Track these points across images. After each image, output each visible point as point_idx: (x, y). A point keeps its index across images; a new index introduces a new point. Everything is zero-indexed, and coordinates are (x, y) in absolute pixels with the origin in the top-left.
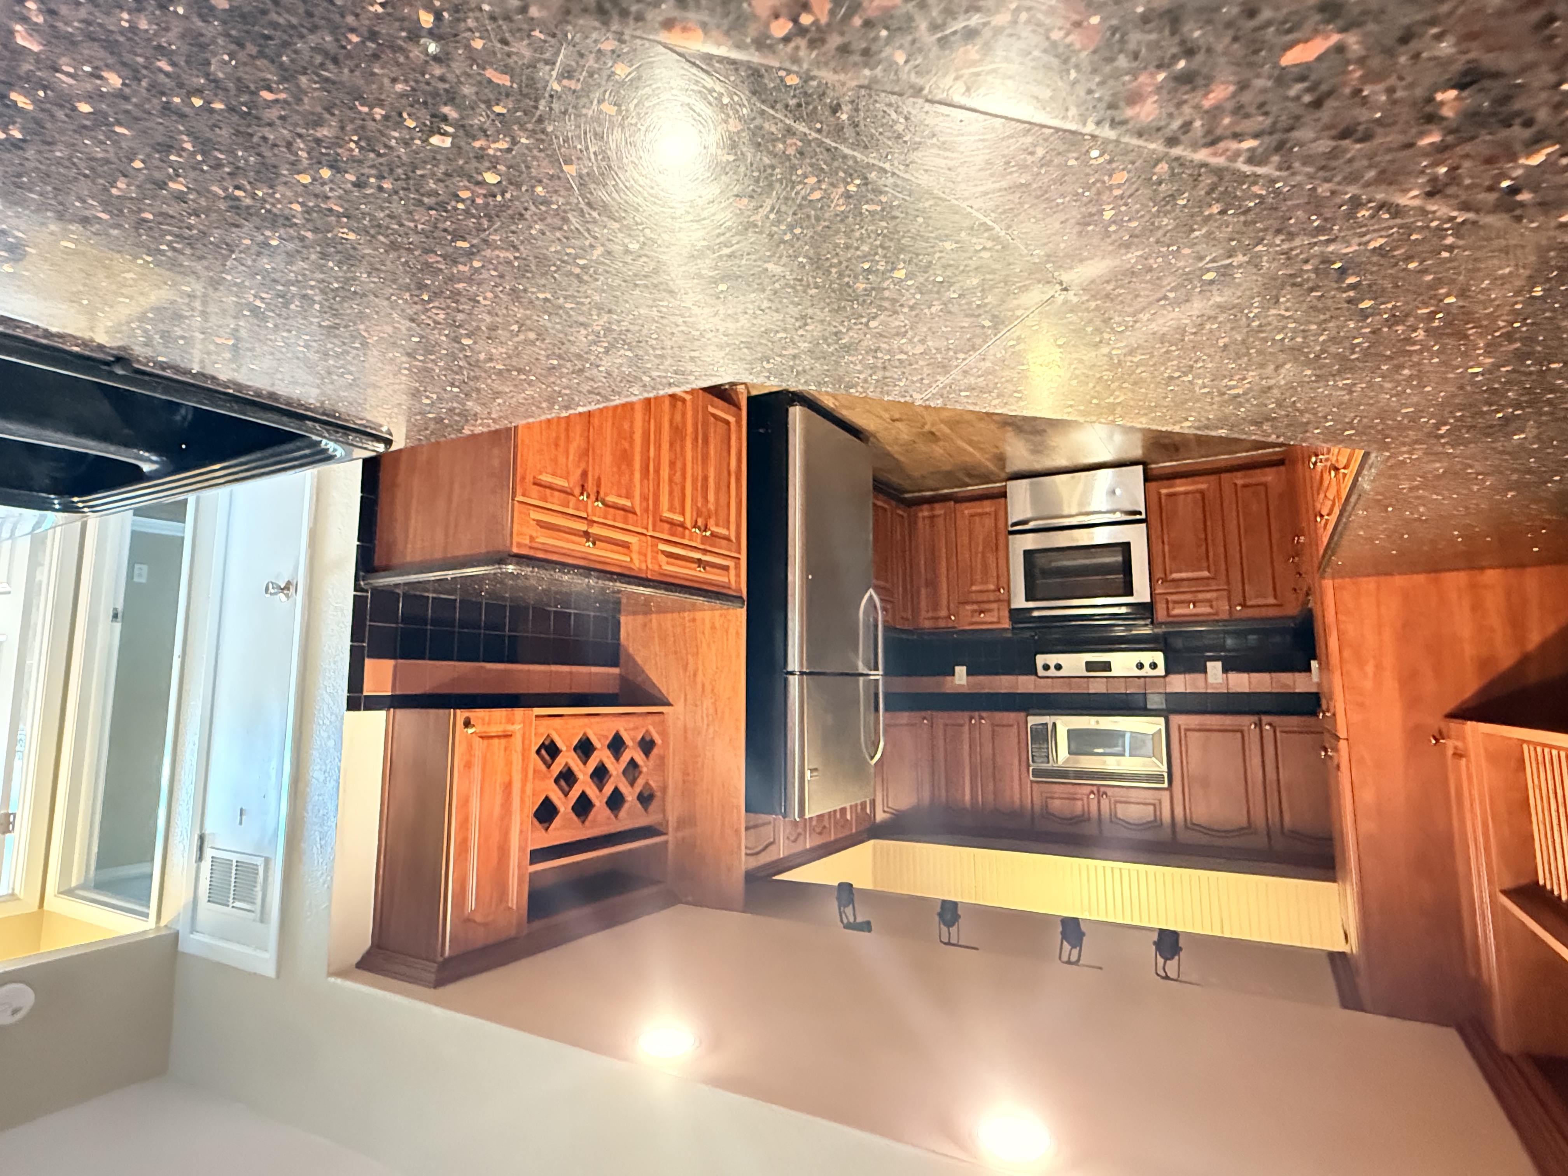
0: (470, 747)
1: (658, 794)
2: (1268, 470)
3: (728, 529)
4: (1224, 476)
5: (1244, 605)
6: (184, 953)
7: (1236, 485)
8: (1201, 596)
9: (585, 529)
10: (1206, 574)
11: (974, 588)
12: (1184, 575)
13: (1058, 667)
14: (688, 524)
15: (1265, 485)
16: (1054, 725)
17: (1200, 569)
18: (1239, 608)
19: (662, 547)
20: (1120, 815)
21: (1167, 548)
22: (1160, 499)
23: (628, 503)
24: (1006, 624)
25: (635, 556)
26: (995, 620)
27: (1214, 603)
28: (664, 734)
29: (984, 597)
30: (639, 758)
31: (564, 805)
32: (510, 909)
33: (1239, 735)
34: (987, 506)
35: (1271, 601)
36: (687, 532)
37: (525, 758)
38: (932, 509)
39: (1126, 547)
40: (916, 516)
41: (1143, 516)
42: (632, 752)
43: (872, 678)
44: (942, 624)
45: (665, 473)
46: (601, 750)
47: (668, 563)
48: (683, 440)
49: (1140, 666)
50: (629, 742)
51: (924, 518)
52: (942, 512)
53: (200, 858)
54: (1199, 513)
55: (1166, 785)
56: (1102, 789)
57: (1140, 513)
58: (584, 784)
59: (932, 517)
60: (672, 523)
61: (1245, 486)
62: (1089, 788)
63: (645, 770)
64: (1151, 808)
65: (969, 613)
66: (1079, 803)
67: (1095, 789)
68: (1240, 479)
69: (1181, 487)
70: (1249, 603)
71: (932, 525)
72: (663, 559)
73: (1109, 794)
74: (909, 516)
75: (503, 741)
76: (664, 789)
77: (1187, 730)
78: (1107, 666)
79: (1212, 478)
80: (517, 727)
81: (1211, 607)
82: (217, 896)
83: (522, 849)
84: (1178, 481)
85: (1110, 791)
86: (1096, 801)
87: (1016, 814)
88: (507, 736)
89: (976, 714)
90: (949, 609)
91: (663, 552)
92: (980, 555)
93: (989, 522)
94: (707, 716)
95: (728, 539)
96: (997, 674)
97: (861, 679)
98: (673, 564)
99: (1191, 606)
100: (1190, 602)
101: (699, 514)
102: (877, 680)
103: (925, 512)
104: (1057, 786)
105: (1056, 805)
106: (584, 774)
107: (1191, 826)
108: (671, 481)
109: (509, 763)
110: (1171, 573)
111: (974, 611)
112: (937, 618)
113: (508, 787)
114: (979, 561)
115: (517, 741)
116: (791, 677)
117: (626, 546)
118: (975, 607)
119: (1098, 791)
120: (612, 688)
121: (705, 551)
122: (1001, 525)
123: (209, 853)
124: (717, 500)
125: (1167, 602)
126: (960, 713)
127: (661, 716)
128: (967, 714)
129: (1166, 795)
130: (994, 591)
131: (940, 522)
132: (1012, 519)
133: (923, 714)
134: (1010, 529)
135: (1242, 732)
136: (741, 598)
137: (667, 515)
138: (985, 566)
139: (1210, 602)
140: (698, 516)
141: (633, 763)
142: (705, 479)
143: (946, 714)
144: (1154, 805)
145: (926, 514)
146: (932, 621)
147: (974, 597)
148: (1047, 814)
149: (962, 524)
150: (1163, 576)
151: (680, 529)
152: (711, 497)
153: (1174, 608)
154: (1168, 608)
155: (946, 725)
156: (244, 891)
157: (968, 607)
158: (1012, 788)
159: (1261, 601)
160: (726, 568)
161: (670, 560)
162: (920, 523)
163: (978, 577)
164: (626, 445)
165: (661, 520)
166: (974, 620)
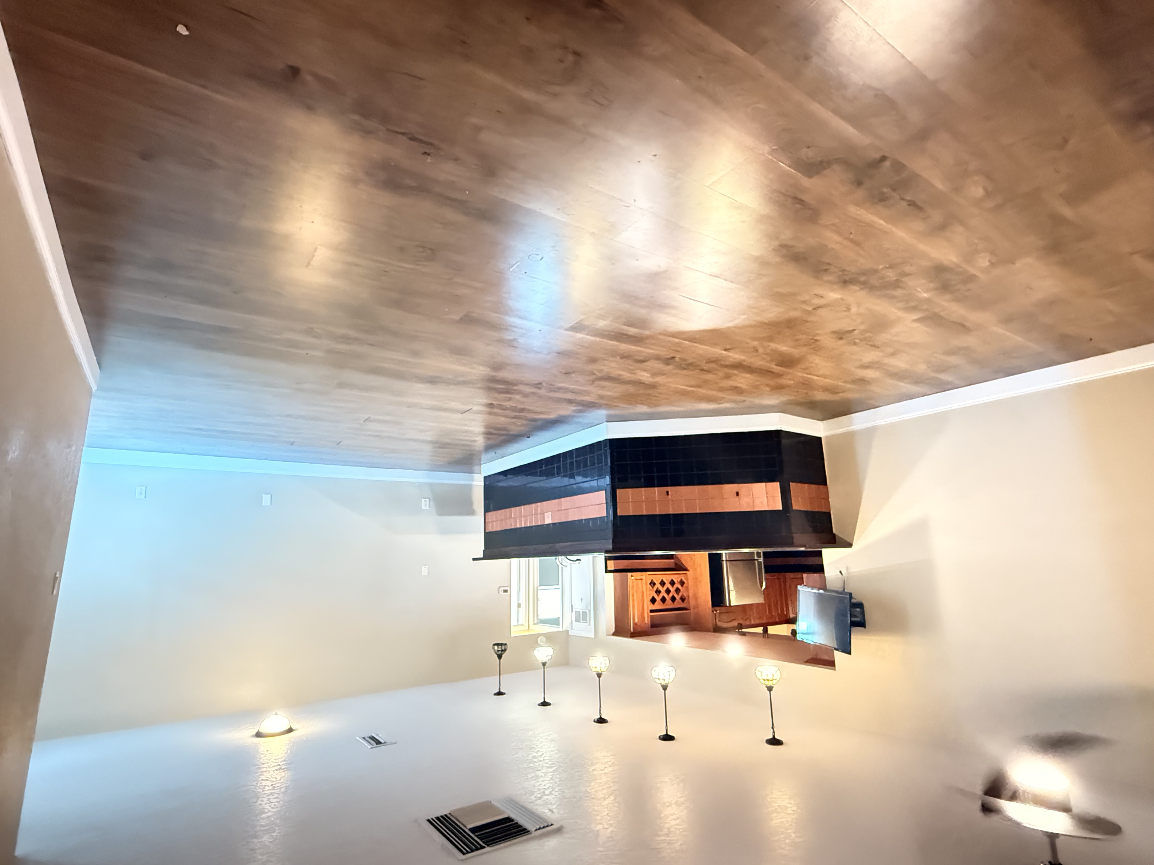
0: (633, 582)
1: (687, 598)
6: (570, 635)
28: (687, 579)
30: (680, 587)
31: (658, 599)
32: (645, 623)
37: (646, 585)
42: (677, 585)
46: (667, 584)
50: (676, 581)
53: (572, 611)
58: (663, 594)
63: (681, 590)
75: (640, 581)
76: (688, 596)
80: (643, 577)
82: (577, 620)
83: (648, 609)
88: (641, 579)
94: (699, 575)
97: (756, 561)
106: (663, 591)
109: (642, 587)
113: (643, 592)
115: (644, 581)
120: (673, 566)
123: (574, 610)
127: (686, 575)
141: (678, 588)
156: (585, 619)
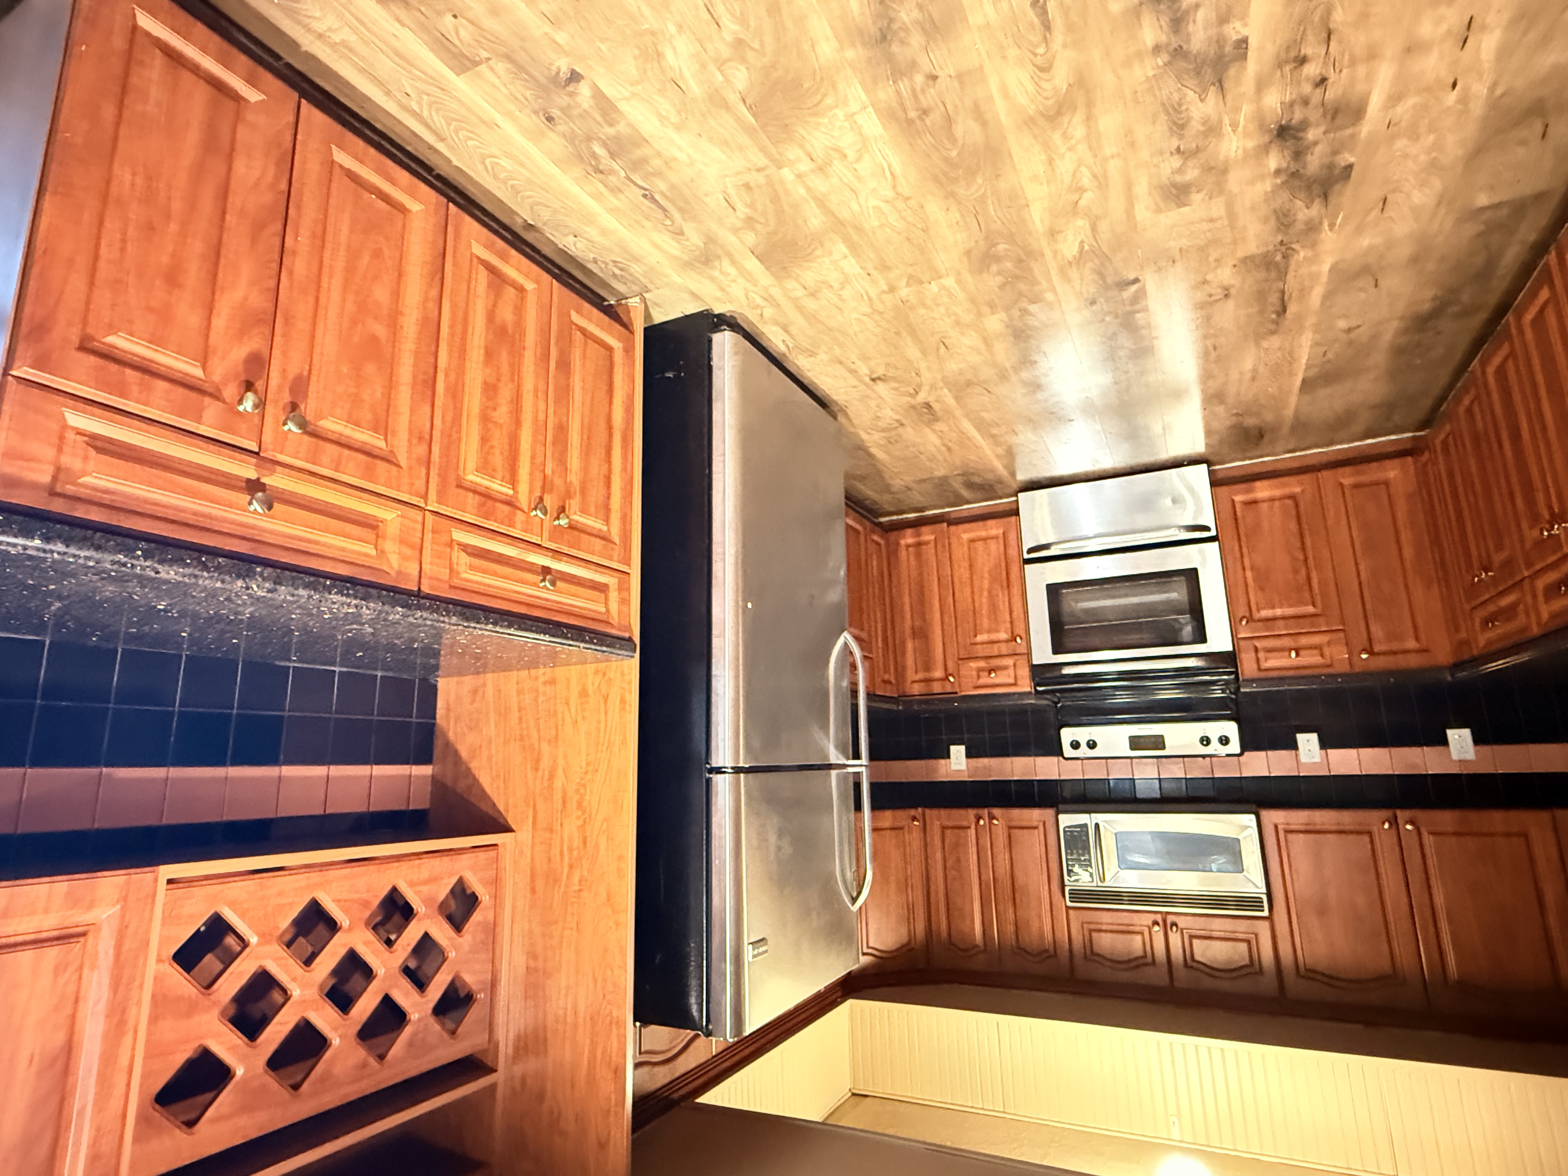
1: (480, 994)
2: (1388, 463)
3: (607, 520)
4: (1325, 474)
5: (1371, 652)
7: (1341, 484)
8: (1304, 641)
9: (252, 475)
10: (1310, 609)
11: (979, 638)
12: (1278, 612)
13: (1092, 745)
14: (523, 500)
15: (1386, 483)
16: (1097, 826)
17: (1301, 602)
18: (1364, 656)
19: (461, 536)
20: (1198, 957)
21: (1249, 574)
22: (1234, 507)
23: (378, 442)
24: (1025, 686)
25: (390, 546)
26: (1012, 681)
27: (1327, 651)
28: (496, 882)
29: (995, 650)
30: (442, 933)
31: (247, 1059)
33: (1367, 838)
34: (994, 528)
35: (1412, 644)
36: (519, 516)
38: (918, 535)
39: (1191, 576)
40: (898, 544)
41: (1213, 533)
42: (425, 924)
43: (850, 770)
44: (937, 688)
45: (473, 401)
46: (350, 929)
47: (472, 568)
48: (516, 352)
49: (1205, 741)
51: (908, 546)
52: (933, 537)
54: (1293, 526)
55: (1266, 913)
56: (1170, 918)
57: (1207, 529)
58: (305, 1004)
59: (919, 544)
60: (486, 495)
61: (1356, 486)
62: (1153, 917)
63: (452, 955)
64: (1243, 947)
65: (974, 673)
66: (1138, 938)
67: (1159, 918)
68: (1347, 477)
69: (1263, 490)
70: (1377, 648)
71: (918, 555)
72: (462, 560)
73: (1181, 925)
74: (888, 544)
75: (49, 951)
76: (493, 985)
77: (1287, 832)
78: (1158, 742)
79: (1307, 478)
80: (100, 914)
81: (1322, 655)
84: (1258, 484)
85: (1182, 922)
86: (1162, 934)
87: (1048, 954)
88: (63, 937)
89: (985, 812)
90: (946, 670)
91: (466, 548)
92: (985, 593)
93: (995, 548)
94: (571, 850)
95: (605, 538)
96: (1008, 755)
97: (834, 773)
98: (484, 571)
99: (1293, 654)
100: (1290, 650)
101: (546, 486)
102: (857, 775)
103: (908, 538)
104: (1105, 913)
105: (1106, 942)
106: (303, 987)
107: (1308, 974)
108: (485, 418)
109: (65, 1000)
110: (1258, 611)
111: (980, 670)
112: (928, 681)
114: (984, 600)
115: (102, 943)
116: (718, 779)
117: (369, 524)
118: (982, 664)
119: (1165, 921)
121: (557, 554)
122: (1013, 552)
124: (585, 470)
125: (1256, 650)
126: (962, 812)
127: (492, 853)
128: (972, 813)
129: (1263, 929)
130: (1007, 641)
131: (930, 550)
132: (1027, 545)
133: (913, 812)
134: (1026, 556)
135: (1370, 833)
136: (630, 640)
137: (473, 477)
138: (994, 608)
139: (1319, 648)
140: (543, 489)
141: (426, 945)
142: (562, 430)
143: (943, 812)
144: (1248, 942)
145: (910, 541)
146: (922, 684)
147: (981, 651)
148: (1092, 955)
149: (960, 552)
150: (1247, 615)
151: (507, 509)
152: (574, 461)
153: (1266, 659)
154: (1258, 659)
155: (944, 828)
157: (973, 665)
158: (1040, 917)
159: (1395, 646)
160: (601, 588)
161: (477, 562)
162: (903, 554)
163: (986, 623)
164: (381, 331)
165: (459, 486)
166: (983, 681)
